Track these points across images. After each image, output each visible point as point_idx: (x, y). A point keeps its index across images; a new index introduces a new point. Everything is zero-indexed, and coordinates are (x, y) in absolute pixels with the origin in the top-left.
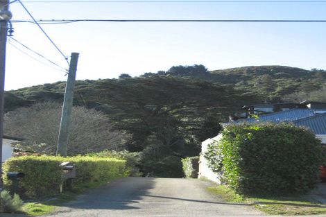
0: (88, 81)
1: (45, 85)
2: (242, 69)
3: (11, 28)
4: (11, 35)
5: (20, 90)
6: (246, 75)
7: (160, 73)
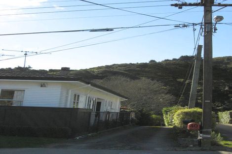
0: (131, 64)
1: (106, 66)
2: (224, 58)
3: (215, 28)
4: (215, 32)
5: (91, 69)
6: (226, 61)
7: (174, 59)
